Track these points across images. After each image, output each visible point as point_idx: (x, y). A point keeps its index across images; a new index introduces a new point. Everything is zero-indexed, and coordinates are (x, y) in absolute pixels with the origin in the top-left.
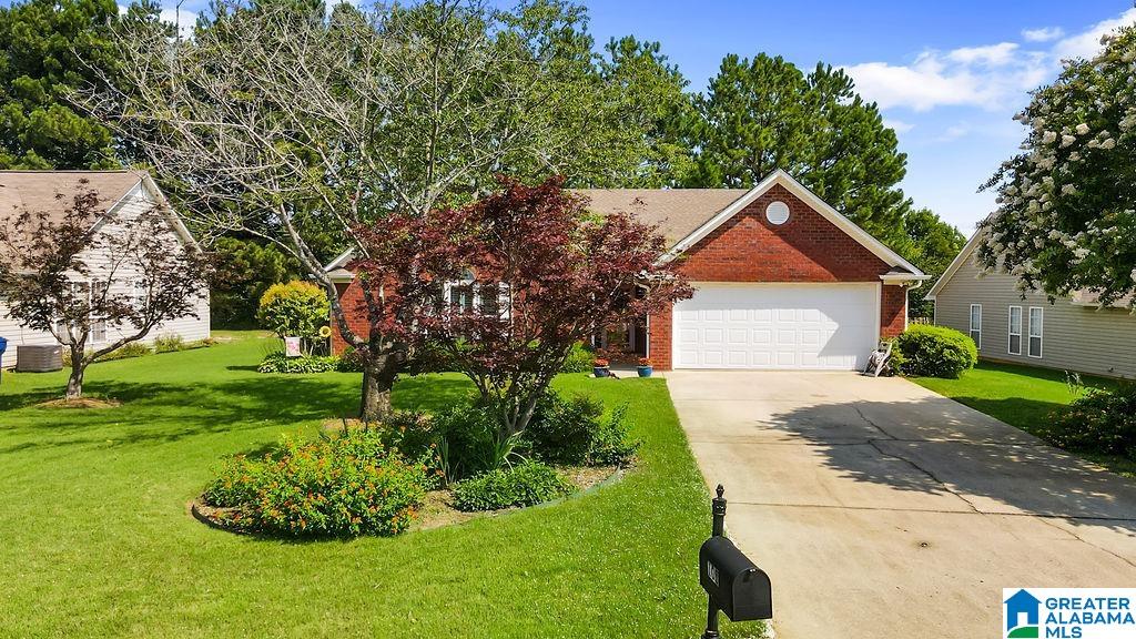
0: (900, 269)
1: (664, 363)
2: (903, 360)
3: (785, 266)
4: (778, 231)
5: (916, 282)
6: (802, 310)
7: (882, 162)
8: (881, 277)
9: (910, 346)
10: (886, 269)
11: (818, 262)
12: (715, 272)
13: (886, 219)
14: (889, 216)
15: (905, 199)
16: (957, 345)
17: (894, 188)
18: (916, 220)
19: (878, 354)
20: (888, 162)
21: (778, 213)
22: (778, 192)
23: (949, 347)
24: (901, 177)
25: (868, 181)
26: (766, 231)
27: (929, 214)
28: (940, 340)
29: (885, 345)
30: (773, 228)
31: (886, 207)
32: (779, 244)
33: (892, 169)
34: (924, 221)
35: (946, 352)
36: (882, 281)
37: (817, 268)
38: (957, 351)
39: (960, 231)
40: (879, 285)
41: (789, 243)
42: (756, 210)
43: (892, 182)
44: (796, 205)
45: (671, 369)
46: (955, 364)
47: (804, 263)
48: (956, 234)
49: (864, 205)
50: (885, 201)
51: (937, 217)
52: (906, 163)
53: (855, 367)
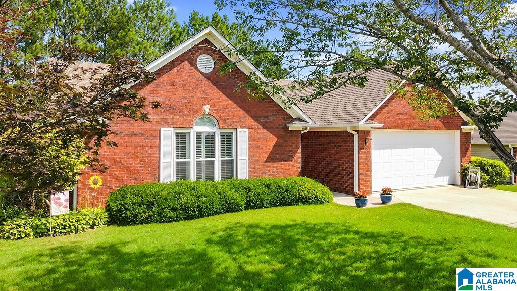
12: (392, 123)
45: (371, 193)
53: (448, 183)
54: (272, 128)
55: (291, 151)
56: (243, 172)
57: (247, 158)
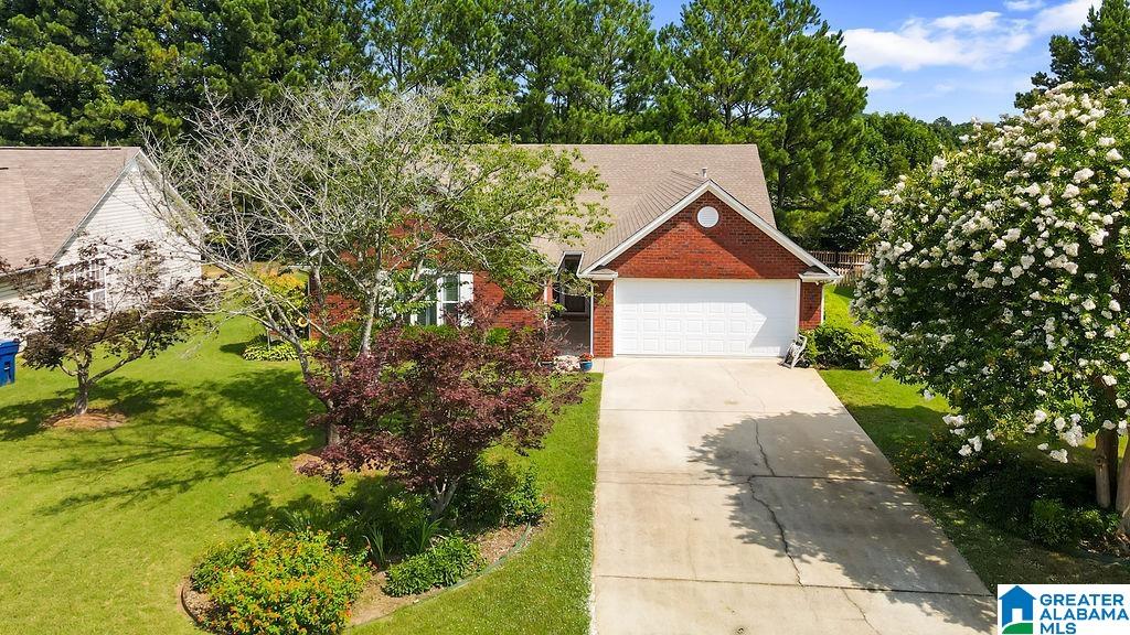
0: (817, 270)
1: (605, 350)
2: (816, 353)
3: (715, 265)
4: (709, 234)
6: (730, 304)
8: (801, 276)
9: (824, 341)
10: (805, 268)
11: (745, 262)
12: (651, 271)
14: (851, 145)
16: (864, 340)
19: (795, 347)
21: (708, 217)
22: (708, 198)
23: (857, 343)
26: (696, 235)
28: (850, 337)
29: (802, 338)
30: (702, 230)
31: (847, 138)
32: (709, 244)
35: (854, 347)
36: (801, 279)
37: (743, 267)
38: (865, 347)
40: (798, 282)
41: (719, 244)
42: (689, 214)
44: (724, 209)
45: (612, 356)
47: (730, 261)
49: (825, 138)
53: (778, 354)
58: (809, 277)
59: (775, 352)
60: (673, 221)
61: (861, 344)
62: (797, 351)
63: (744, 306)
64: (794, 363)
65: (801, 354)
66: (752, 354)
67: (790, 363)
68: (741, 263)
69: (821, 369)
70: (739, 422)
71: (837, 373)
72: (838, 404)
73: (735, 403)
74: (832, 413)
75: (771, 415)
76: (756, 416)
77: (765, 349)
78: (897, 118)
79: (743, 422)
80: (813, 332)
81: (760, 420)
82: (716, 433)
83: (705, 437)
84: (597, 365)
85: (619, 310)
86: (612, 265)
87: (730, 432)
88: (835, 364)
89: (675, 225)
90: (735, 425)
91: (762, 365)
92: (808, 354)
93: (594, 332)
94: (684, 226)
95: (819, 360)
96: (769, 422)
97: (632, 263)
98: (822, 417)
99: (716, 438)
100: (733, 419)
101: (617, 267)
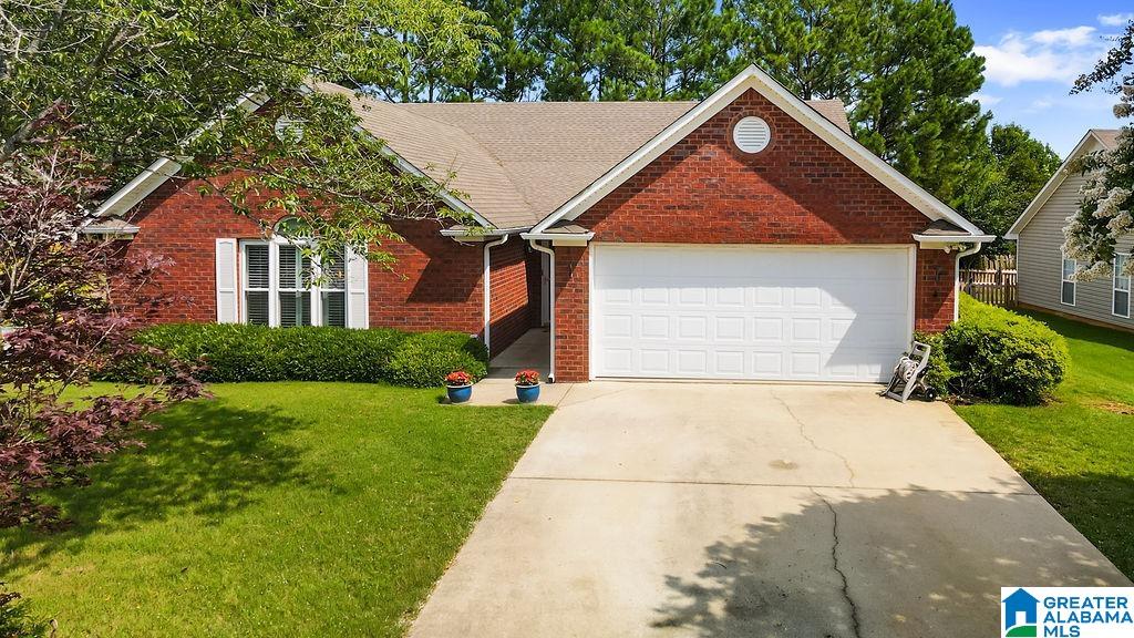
0: (946, 225)
1: (575, 369)
2: (948, 374)
3: (764, 220)
4: (754, 163)
5: (970, 245)
6: (792, 290)
7: (954, 67)
8: (917, 237)
9: (962, 351)
10: (924, 223)
11: (817, 213)
12: (654, 229)
13: (959, 138)
14: (964, 133)
15: (983, 112)
16: (1038, 351)
17: (969, 100)
18: (1004, 137)
19: (908, 363)
20: (962, 68)
21: (752, 136)
22: (751, 102)
23: (1025, 356)
24: (978, 85)
25: (937, 91)
26: (733, 164)
27: (1017, 129)
28: (1010, 344)
29: (920, 348)
30: (743, 158)
31: (960, 122)
32: (753, 182)
33: (967, 77)
34: (1012, 138)
35: (1020, 364)
36: (918, 243)
37: (814, 223)
38: (1040, 363)
39: (1053, 148)
40: (912, 249)
41: (770, 181)
42: (717, 130)
43: (968, 92)
44: (781, 122)
45: (586, 380)
46: (1035, 382)
47: (792, 212)
48: (1048, 151)
49: (931, 119)
50: (956, 115)
51: (1027, 134)
52: (984, 69)
53: (877, 378)
54: (420, 237)
55: (460, 281)
56: (358, 316)
57: (366, 291)
58: (931, 239)
59: (872, 373)
60: (691, 143)
61: (1032, 356)
62: (912, 370)
63: (815, 293)
64: (908, 391)
65: (920, 376)
66: (830, 377)
67: (900, 393)
68: (809, 215)
69: (958, 402)
70: (797, 510)
71: (990, 410)
72: (1007, 472)
73: (791, 466)
74: (1002, 492)
75: (870, 494)
76: (835, 497)
77: (853, 368)
78: (1007, 130)
79: (807, 510)
80: (939, 337)
81: (846, 505)
82: (741, 536)
83: (713, 550)
84: (547, 394)
85: (600, 299)
86: (586, 220)
87: (774, 536)
88: (983, 395)
89: (693, 149)
90: (788, 518)
91: (848, 396)
92: (933, 376)
93: (557, 337)
94: (710, 151)
95: (953, 386)
96: (863, 510)
97: (621, 216)
98: (980, 502)
99: (738, 551)
100: (783, 502)
101: (596, 223)
